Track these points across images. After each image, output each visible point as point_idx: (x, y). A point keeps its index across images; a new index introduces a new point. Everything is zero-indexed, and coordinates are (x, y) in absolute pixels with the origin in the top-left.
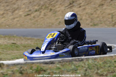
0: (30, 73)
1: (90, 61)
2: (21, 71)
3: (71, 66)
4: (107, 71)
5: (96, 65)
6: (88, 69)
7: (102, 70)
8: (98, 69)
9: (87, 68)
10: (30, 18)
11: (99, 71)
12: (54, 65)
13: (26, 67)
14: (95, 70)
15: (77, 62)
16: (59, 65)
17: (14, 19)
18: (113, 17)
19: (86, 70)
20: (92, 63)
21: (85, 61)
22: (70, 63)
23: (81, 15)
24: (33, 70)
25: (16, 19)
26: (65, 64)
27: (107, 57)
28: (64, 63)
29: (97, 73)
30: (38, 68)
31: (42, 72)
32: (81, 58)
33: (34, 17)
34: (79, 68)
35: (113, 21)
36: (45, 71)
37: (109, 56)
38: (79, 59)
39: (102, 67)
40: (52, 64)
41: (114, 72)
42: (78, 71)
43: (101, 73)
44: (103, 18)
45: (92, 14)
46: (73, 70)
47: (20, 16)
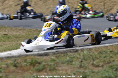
0: (24, 66)
1: (85, 52)
2: (15, 64)
3: (66, 57)
4: (103, 62)
5: (91, 55)
6: (84, 60)
7: (97, 61)
8: (94, 60)
9: (82, 59)
11: (95, 62)
12: (49, 56)
13: (20, 60)
14: (91, 61)
15: (71, 53)
16: (54, 57)
17: (4, 9)
18: (105, 4)
19: (82, 61)
20: (87, 54)
21: (79, 52)
22: (65, 54)
23: (73, 3)
24: (27, 63)
25: (6, 10)
26: (60, 55)
27: (102, 47)
28: (58, 55)
29: (93, 64)
30: (32, 61)
31: (37, 65)
32: (76, 49)
34: (74, 60)
35: (105, 9)
36: (39, 63)
37: (104, 46)
38: (73, 50)
39: (97, 58)
40: (47, 56)
41: (111, 62)
42: (74, 63)
43: (97, 64)
44: (95, 6)
46: (68, 61)
47: (11, 6)
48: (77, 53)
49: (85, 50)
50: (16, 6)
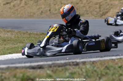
1: (88, 66)
2: (2, 80)
5: (95, 71)
8: (100, 78)
10: (10, 6)
12: (43, 70)
13: (8, 73)
14: (96, 79)
16: (49, 71)
18: (101, 7)
20: (90, 69)
22: (63, 68)
26: (57, 70)
28: (55, 68)
32: (76, 62)
33: (14, 6)
35: (100, 11)
36: (32, 80)
37: (110, 59)
38: (73, 62)
39: (104, 75)
40: (41, 69)
44: (89, 8)
45: (77, 4)
48: (78, 67)
49: (87, 63)
50: (4, 4)
